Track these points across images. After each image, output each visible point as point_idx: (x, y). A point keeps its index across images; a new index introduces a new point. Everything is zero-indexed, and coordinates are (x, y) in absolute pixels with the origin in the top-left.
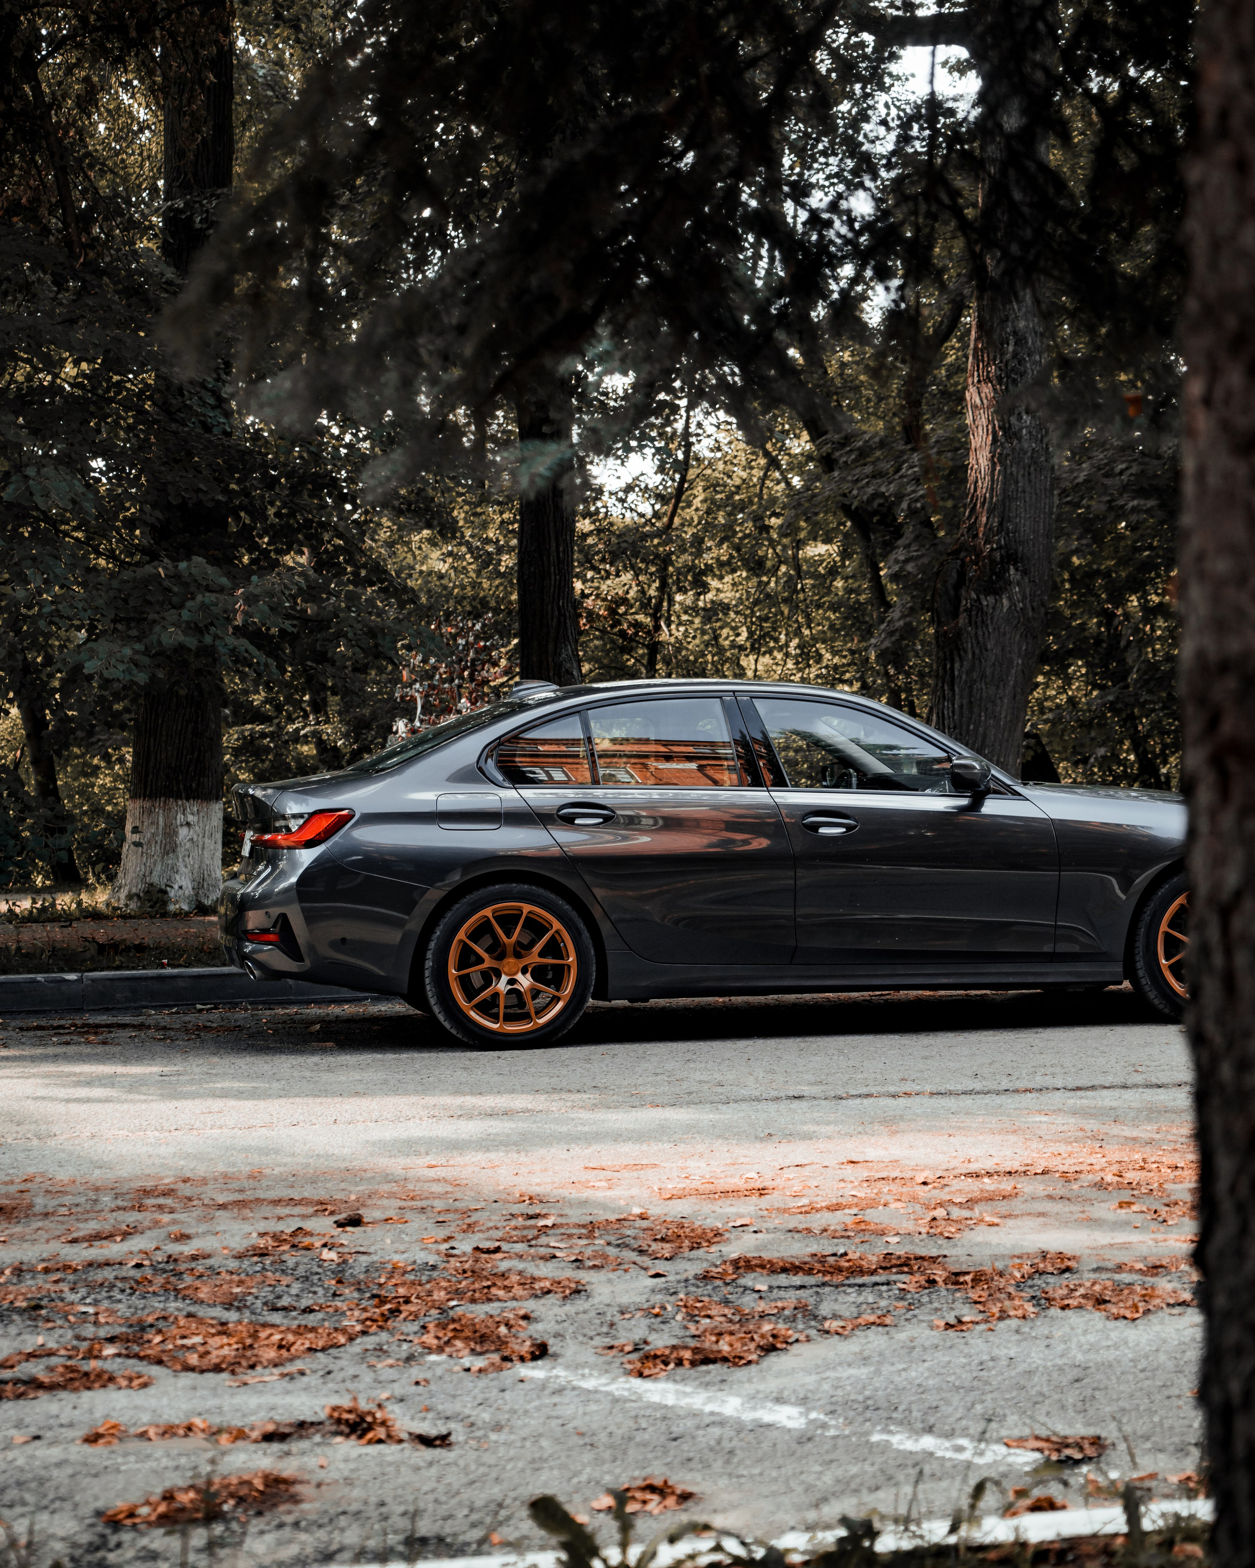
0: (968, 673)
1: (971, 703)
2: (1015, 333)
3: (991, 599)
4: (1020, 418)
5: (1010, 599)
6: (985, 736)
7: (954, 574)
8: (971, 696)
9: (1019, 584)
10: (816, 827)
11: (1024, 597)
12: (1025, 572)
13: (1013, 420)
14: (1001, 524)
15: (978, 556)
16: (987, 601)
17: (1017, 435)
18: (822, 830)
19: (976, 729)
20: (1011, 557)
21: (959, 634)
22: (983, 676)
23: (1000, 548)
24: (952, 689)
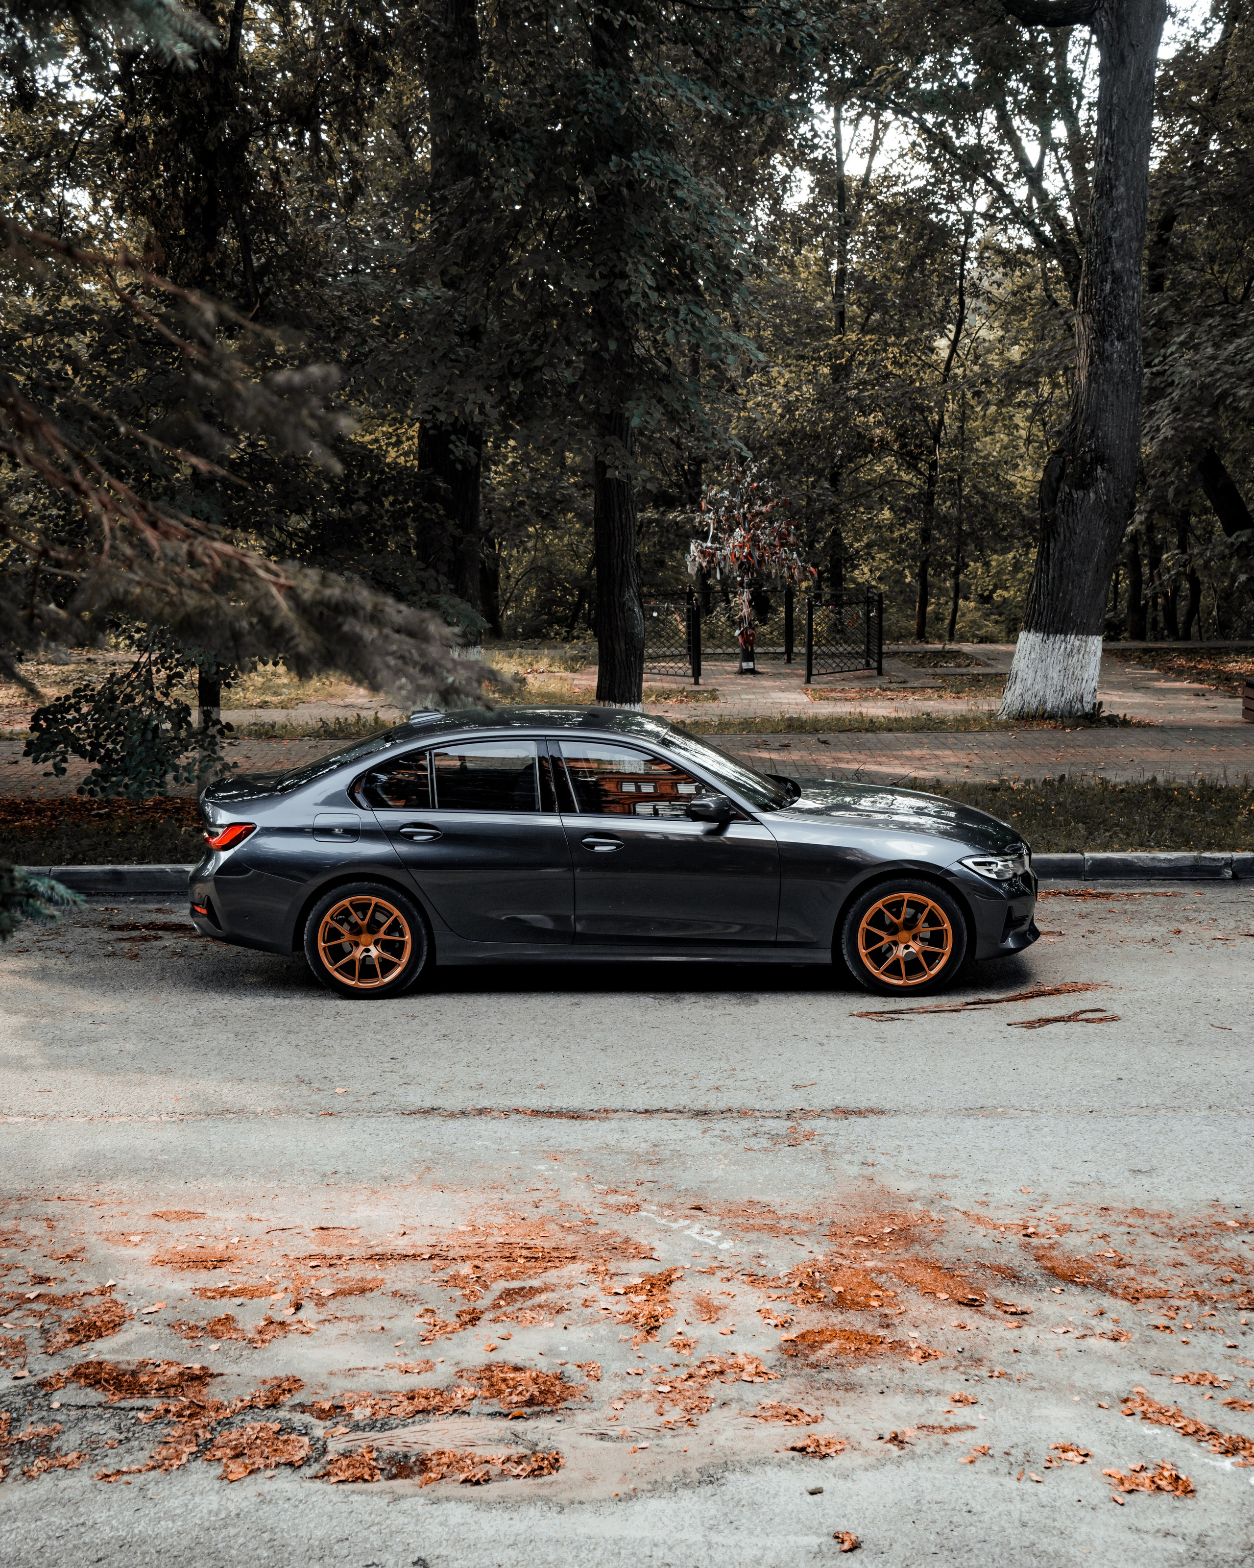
0: (1061, 551)
1: (1061, 576)
2: (1113, 272)
3: (1081, 493)
4: (1112, 344)
5: (1096, 493)
6: (1071, 602)
7: (1058, 470)
8: (1061, 569)
9: (1104, 480)
10: (592, 845)
11: (1108, 491)
12: (1110, 471)
13: (1107, 345)
14: (1093, 431)
15: (1074, 455)
16: (1077, 495)
17: (1109, 359)
18: (598, 849)
19: (1064, 597)
20: (1099, 459)
21: (1055, 518)
22: (1072, 554)
23: (1091, 451)
24: (1047, 564)
